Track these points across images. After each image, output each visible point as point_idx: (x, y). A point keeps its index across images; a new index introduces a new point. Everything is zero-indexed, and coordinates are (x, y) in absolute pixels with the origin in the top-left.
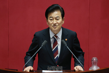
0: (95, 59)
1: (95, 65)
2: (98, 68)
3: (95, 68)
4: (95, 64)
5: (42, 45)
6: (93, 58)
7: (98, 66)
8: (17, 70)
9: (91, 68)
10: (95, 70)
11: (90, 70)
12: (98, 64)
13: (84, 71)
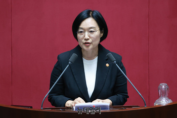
0: (163, 86)
1: (164, 96)
2: (170, 102)
3: (164, 102)
4: (164, 94)
5: (70, 62)
6: (161, 84)
7: (170, 97)
8: (31, 107)
9: (157, 101)
10: (164, 105)
11: (156, 104)
12: (169, 94)
13: (146, 107)
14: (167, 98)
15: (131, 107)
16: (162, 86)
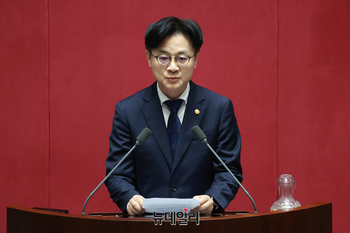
0: (286, 179)
1: (288, 196)
2: (297, 205)
3: (287, 205)
4: (286, 193)
5: (138, 142)
6: (282, 176)
7: (296, 198)
8: (67, 212)
9: (275, 203)
10: (287, 210)
11: (274, 209)
13: (256, 214)
14: (292, 199)
15: (234, 213)
16: (283, 179)
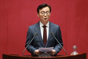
3: (75, 53)
5: (35, 36)
6: (74, 46)
8: (18, 55)
9: (72, 53)
10: (75, 55)
11: (72, 55)
13: (67, 56)
14: (76, 52)
15: (60, 56)
